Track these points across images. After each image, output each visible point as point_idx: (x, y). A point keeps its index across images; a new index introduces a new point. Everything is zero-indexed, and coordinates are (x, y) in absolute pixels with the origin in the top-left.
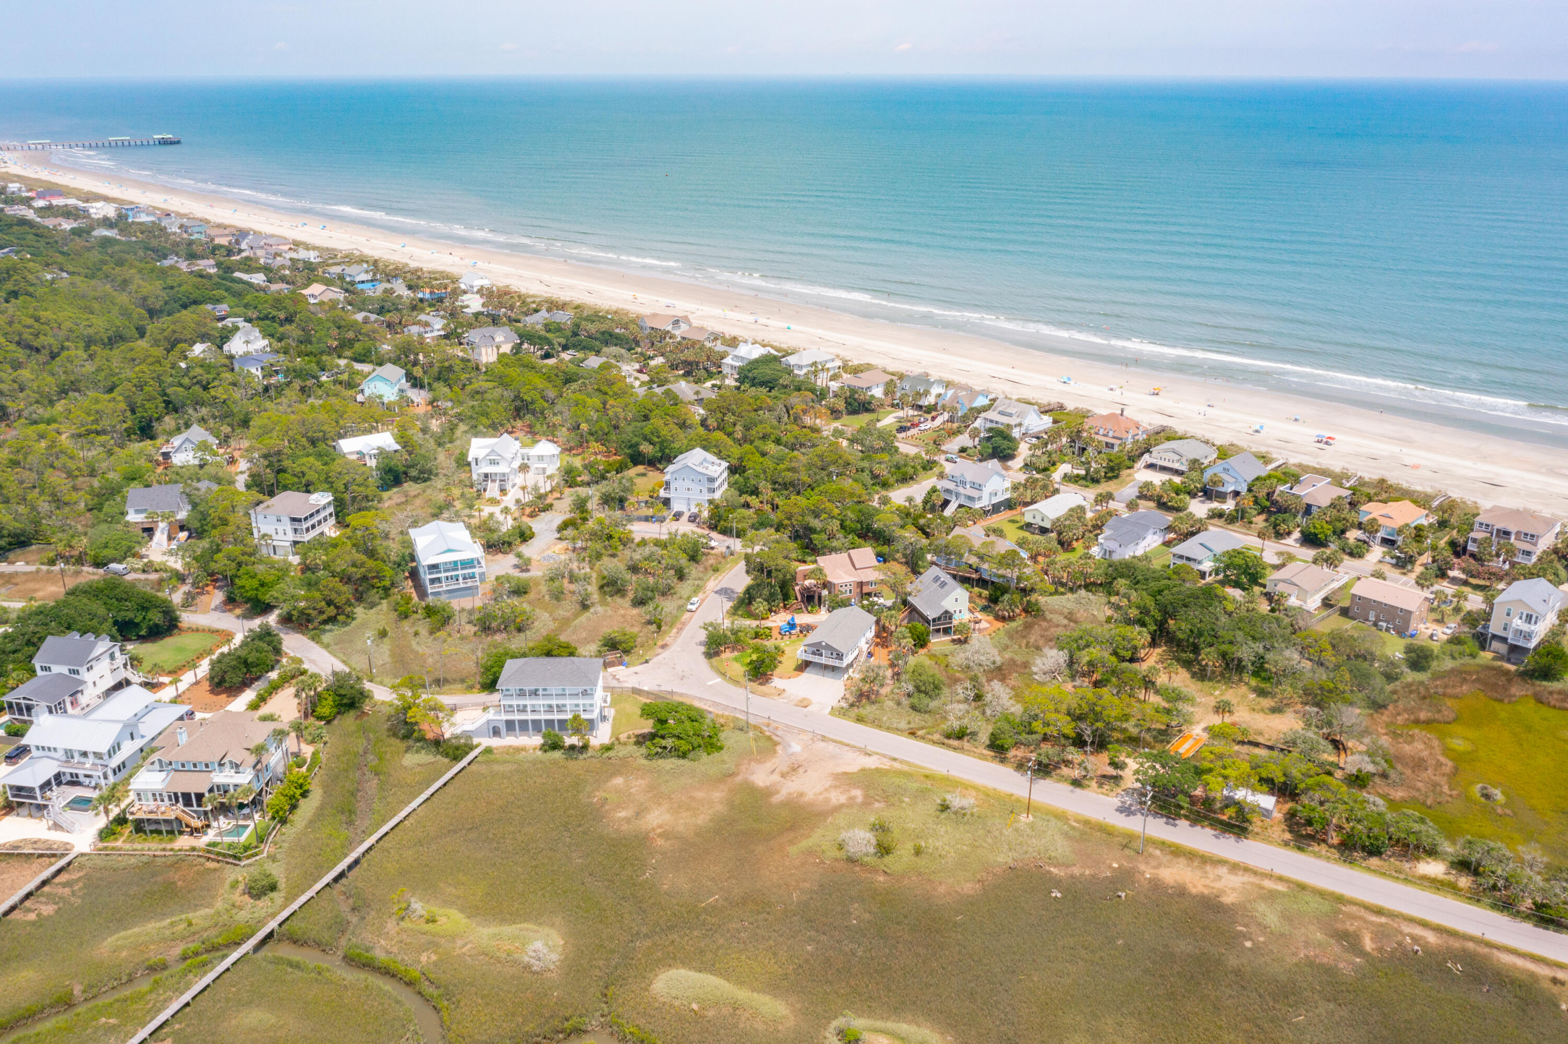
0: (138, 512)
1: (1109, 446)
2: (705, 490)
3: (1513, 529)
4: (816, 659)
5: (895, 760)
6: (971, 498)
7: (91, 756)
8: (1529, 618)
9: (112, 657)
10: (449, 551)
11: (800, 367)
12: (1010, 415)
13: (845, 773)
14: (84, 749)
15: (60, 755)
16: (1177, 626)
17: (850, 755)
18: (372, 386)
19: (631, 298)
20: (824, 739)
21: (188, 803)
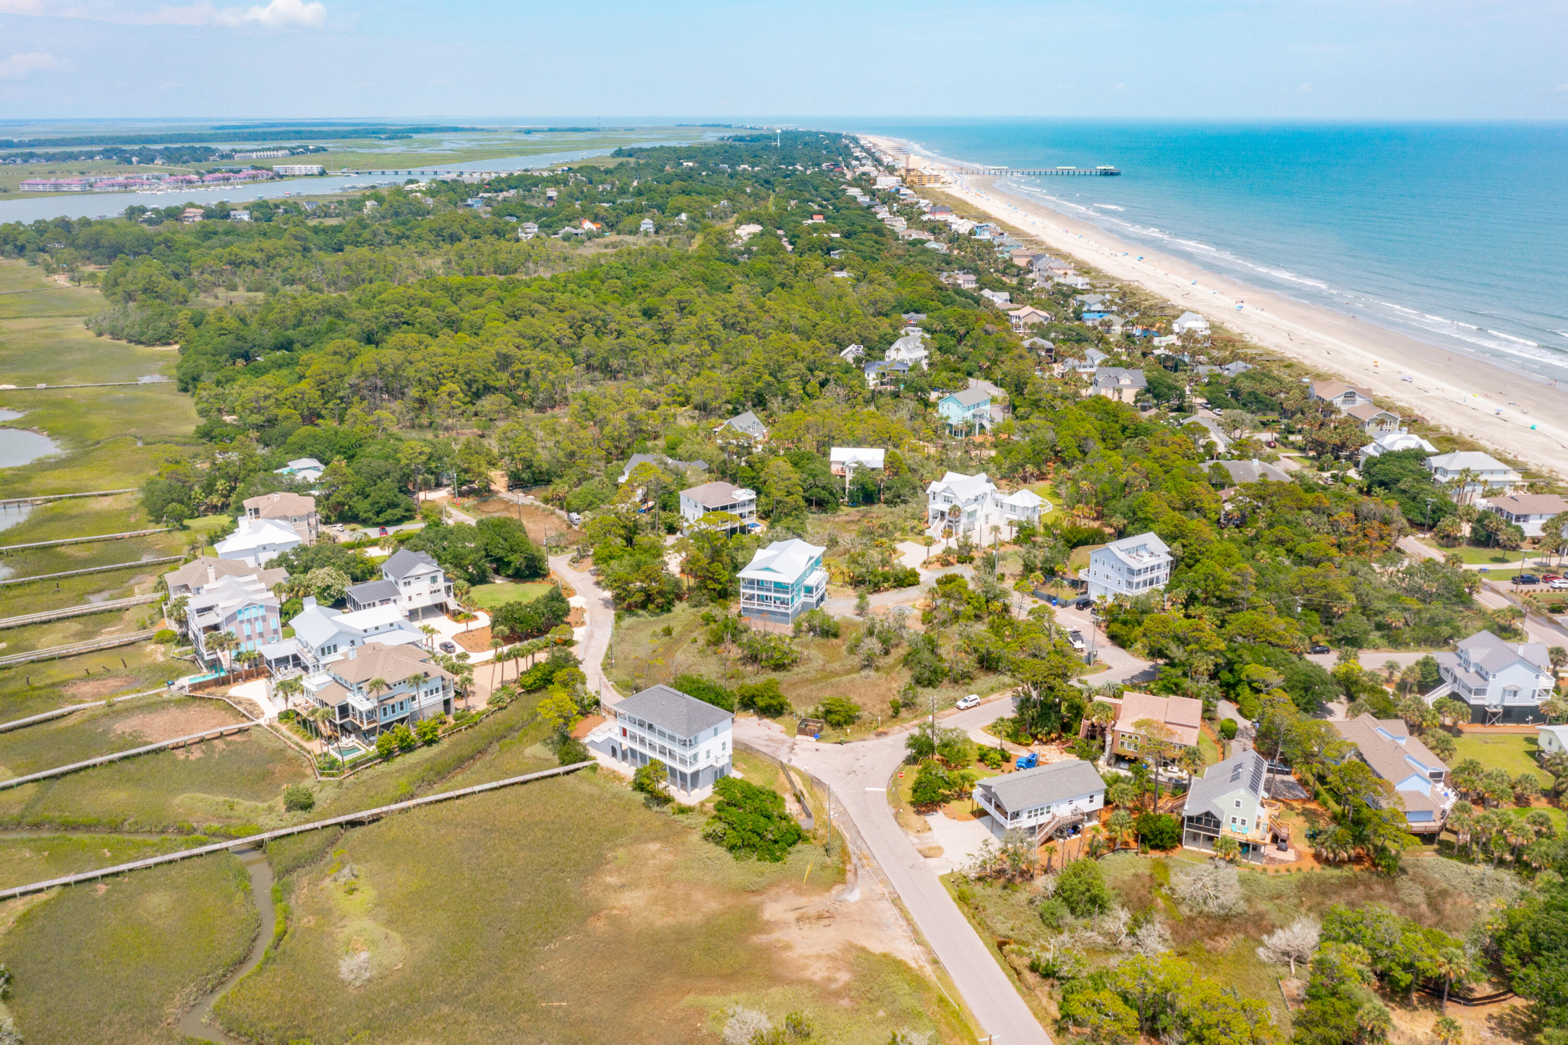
2: (1123, 583)
5: (935, 962)
9: (434, 579)
10: (768, 569)
11: (1445, 472)
13: (863, 950)
17: (900, 930)
18: (946, 406)
19: (1370, 364)
20: (896, 901)
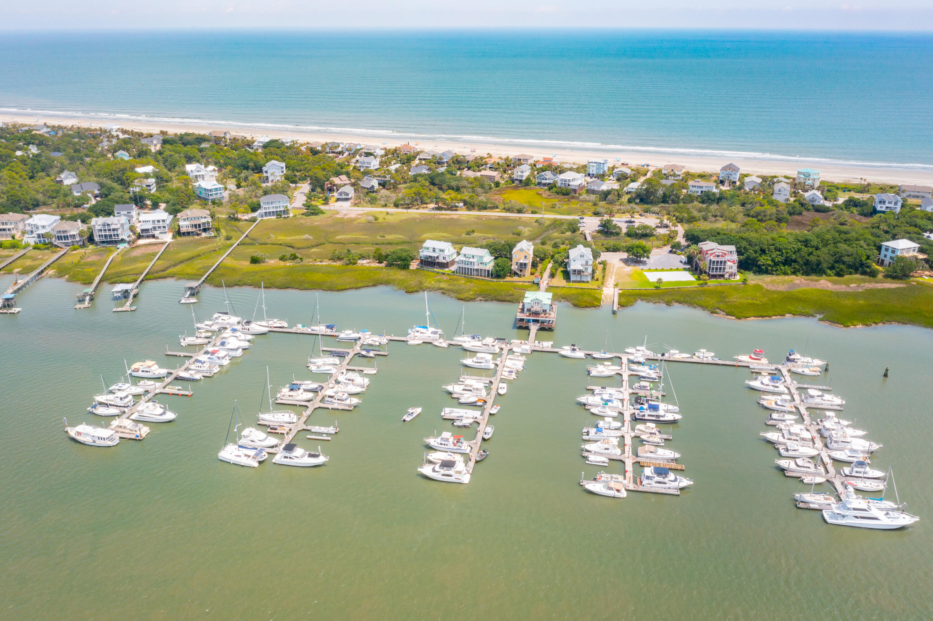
0: (77, 192)
1: (406, 154)
2: (280, 172)
3: (522, 158)
4: (341, 197)
6: (367, 167)
7: (161, 221)
8: (522, 172)
11: (287, 143)
12: (371, 150)
13: (360, 214)
14: (158, 219)
15: (151, 222)
16: (437, 181)
17: (360, 212)
20: (351, 210)
21: (196, 227)
